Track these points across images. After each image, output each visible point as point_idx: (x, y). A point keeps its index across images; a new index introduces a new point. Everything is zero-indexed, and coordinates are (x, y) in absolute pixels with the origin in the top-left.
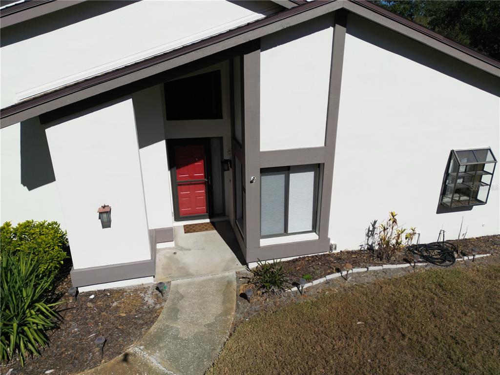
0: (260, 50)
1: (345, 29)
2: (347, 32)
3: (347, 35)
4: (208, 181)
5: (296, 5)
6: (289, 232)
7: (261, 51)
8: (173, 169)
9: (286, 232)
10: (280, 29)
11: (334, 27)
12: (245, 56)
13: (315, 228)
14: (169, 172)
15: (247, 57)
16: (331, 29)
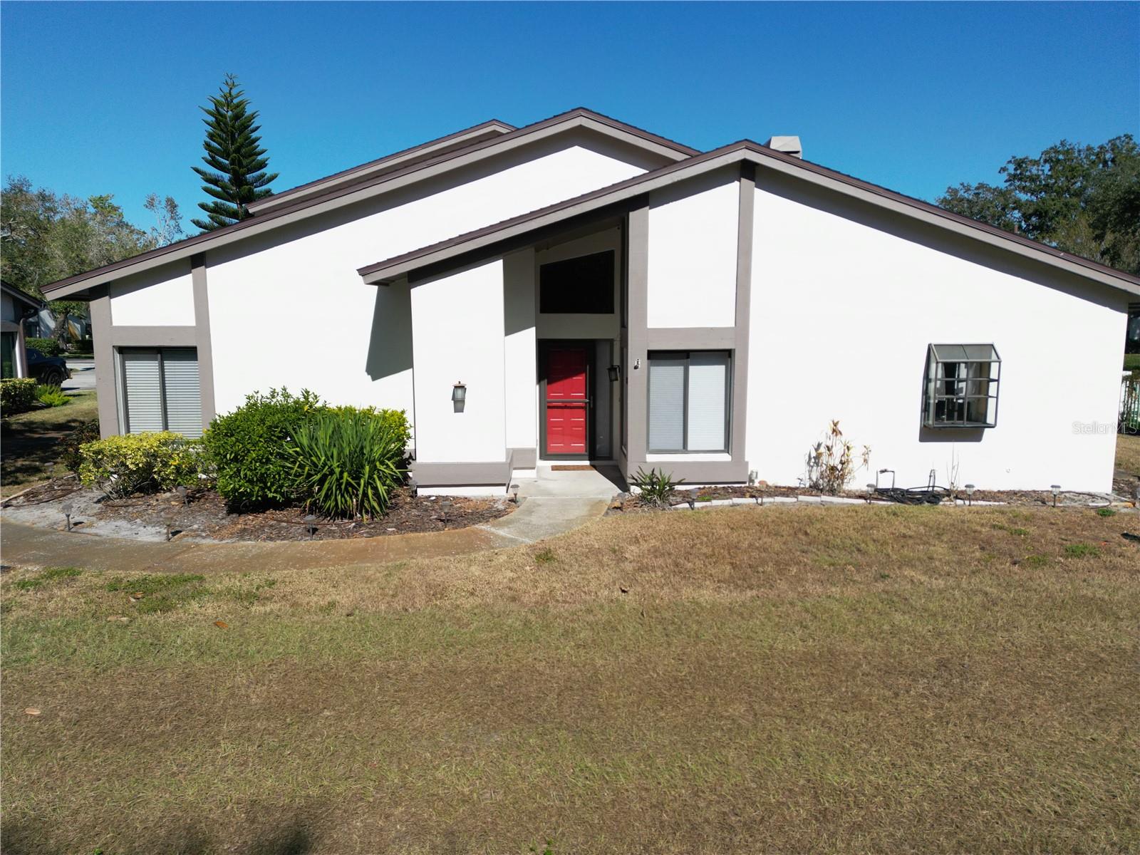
0: (648, 208)
1: (753, 183)
2: (756, 186)
3: (756, 189)
4: (589, 403)
5: (688, 157)
6: (690, 448)
7: (650, 208)
8: (542, 382)
9: (685, 449)
10: (670, 182)
11: (740, 181)
12: (631, 214)
13: (727, 448)
14: (538, 387)
15: (634, 216)
16: (736, 184)
